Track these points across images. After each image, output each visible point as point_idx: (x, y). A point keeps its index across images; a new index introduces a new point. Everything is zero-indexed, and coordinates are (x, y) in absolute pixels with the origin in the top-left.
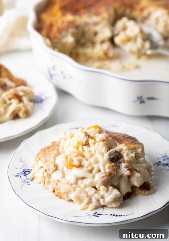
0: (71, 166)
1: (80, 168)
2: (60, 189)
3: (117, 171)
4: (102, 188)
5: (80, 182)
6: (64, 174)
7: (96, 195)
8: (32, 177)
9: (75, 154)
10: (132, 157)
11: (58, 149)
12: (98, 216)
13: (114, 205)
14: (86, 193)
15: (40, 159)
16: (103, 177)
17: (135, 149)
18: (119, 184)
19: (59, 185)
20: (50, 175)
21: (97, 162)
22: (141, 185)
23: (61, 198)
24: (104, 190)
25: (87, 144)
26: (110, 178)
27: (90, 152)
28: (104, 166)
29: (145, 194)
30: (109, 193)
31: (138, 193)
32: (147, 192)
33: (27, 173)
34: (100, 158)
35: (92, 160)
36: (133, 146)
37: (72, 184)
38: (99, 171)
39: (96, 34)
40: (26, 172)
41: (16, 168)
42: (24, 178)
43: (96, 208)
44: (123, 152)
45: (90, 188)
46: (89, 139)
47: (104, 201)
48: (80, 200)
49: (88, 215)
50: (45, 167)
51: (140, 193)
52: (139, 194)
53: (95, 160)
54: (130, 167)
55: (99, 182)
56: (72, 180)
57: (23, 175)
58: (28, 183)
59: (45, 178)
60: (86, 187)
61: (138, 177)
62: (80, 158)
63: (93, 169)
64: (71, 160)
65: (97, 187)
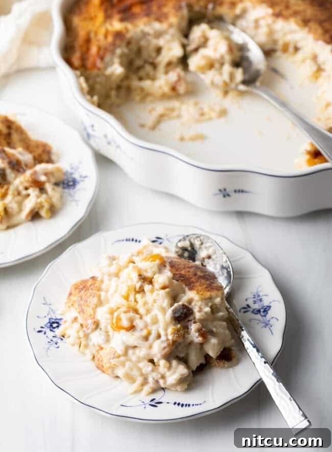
0: (118, 327)
1: (132, 331)
2: (102, 361)
3: (184, 337)
4: (162, 363)
5: (130, 352)
6: (108, 336)
7: (154, 374)
8: (62, 334)
9: (124, 309)
10: (206, 313)
11: (99, 296)
12: (156, 406)
13: (179, 388)
14: (140, 369)
15: (72, 305)
16: (164, 348)
17: (210, 298)
18: (187, 354)
19: (101, 352)
20: (88, 334)
21: (155, 321)
22: (218, 355)
23: (103, 372)
24: (165, 367)
25: (141, 290)
26: (173, 347)
27: (145, 303)
28: (166, 330)
29: (224, 367)
30: (172, 371)
31: (214, 364)
32: (227, 364)
33: (55, 325)
34: (160, 316)
35: (148, 319)
36: (208, 294)
37: (119, 356)
38: (159, 336)
39: (159, 50)
40: (53, 323)
41: (38, 317)
42: (50, 334)
43: (154, 391)
44: (193, 304)
45: (146, 362)
46: (145, 285)
47: (165, 383)
48: (131, 379)
49: (142, 403)
50: (80, 320)
51: (217, 365)
52: (215, 366)
53: (152, 320)
54: (204, 329)
55: (159, 356)
56: (120, 350)
57: (49, 329)
58: (56, 344)
59: (80, 338)
60: (139, 360)
61: (214, 345)
62: (131, 314)
63: (149, 334)
64: (119, 319)
65: (156, 360)
